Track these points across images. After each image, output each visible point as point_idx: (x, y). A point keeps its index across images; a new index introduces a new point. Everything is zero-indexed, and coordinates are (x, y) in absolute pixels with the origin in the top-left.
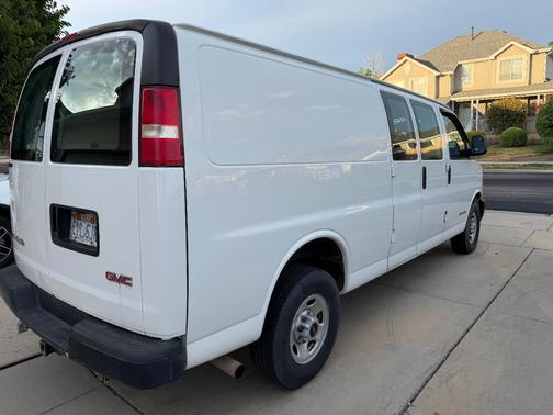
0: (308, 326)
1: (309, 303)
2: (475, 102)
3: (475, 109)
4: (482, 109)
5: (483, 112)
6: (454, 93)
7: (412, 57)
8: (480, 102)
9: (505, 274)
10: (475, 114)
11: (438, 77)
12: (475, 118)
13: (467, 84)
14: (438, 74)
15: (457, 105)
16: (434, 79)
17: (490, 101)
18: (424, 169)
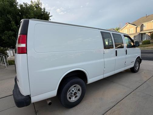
0: (73, 93)
1: (75, 87)
2: (147, 33)
3: (147, 34)
4: (149, 34)
5: (150, 35)
6: (141, 31)
7: (130, 23)
8: (149, 33)
9: (145, 79)
10: (147, 36)
11: (136, 28)
12: (147, 37)
13: (144, 29)
14: (136, 27)
15: (142, 34)
16: (135, 28)
17: (152, 32)
18: (116, 51)
